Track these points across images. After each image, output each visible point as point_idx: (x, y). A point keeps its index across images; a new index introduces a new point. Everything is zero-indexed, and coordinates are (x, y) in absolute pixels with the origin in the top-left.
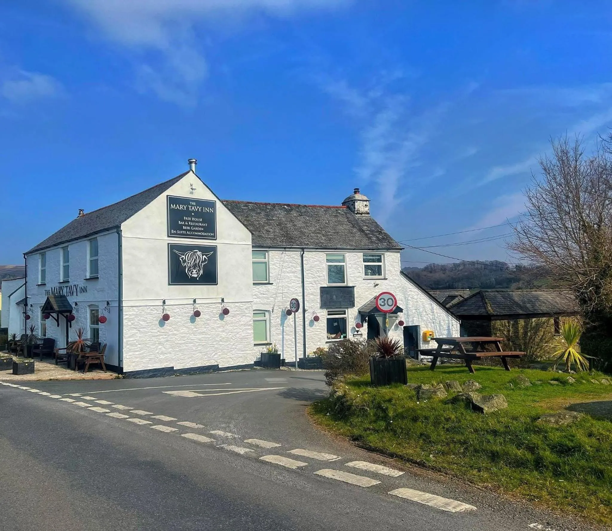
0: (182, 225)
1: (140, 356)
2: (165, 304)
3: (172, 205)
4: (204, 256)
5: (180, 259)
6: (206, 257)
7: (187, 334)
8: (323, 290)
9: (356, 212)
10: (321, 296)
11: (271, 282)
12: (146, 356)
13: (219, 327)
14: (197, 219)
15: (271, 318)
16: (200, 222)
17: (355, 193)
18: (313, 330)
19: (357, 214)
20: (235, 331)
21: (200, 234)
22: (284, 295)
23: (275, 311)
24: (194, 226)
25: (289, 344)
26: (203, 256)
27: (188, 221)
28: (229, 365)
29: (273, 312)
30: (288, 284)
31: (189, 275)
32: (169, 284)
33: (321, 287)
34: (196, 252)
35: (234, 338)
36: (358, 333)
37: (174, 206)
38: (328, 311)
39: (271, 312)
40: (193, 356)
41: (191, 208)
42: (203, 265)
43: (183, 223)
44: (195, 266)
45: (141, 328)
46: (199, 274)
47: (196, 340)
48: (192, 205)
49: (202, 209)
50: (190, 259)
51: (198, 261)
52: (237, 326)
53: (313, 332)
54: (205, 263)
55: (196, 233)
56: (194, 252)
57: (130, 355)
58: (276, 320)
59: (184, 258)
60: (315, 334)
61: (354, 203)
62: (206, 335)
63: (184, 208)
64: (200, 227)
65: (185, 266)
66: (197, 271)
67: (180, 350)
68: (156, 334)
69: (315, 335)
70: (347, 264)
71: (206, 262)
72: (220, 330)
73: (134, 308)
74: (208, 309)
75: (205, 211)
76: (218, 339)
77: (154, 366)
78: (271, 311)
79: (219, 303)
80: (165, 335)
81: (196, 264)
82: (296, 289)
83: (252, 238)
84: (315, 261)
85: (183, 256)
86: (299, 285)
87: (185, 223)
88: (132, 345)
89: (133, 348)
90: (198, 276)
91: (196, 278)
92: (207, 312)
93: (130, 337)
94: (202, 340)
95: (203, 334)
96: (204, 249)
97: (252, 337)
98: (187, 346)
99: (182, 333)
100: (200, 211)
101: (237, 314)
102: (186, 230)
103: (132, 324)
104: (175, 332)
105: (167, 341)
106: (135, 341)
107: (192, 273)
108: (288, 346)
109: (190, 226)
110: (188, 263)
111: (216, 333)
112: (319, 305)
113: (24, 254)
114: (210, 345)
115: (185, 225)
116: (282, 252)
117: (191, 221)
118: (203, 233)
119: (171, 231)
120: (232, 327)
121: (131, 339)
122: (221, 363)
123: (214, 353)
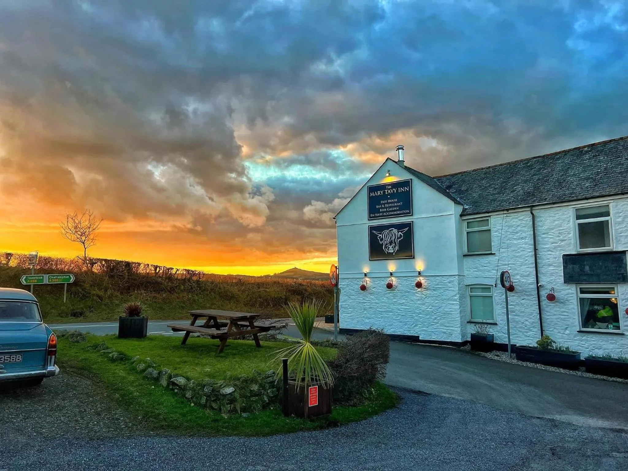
0: (379, 208)
1: (351, 318)
2: (367, 276)
3: (371, 193)
4: (400, 233)
5: (378, 238)
6: (401, 234)
7: (387, 303)
8: (568, 259)
10: (565, 268)
11: (493, 253)
12: (355, 318)
13: (418, 300)
14: (392, 201)
16: (397, 202)
18: (555, 313)
20: (437, 305)
21: (395, 213)
22: (510, 267)
23: (498, 286)
24: (390, 207)
25: (521, 328)
26: (398, 233)
27: (384, 204)
28: (430, 338)
29: (496, 287)
30: (515, 254)
31: (386, 251)
32: (370, 260)
33: (564, 255)
34: (392, 230)
35: (435, 312)
37: (373, 193)
40: (394, 324)
41: (387, 191)
42: (398, 241)
43: (380, 206)
44: (391, 243)
45: (351, 295)
47: (395, 310)
48: (388, 189)
49: (397, 190)
51: (394, 238)
52: (439, 300)
53: (555, 315)
54: (400, 239)
55: (392, 213)
56: (390, 230)
57: (344, 316)
58: (500, 297)
59: (382, 237)
60: (558, 318)
62: (405, 306)
63: (381, 193)
64: (395, 207)
65: (383, 243)
66: (393, 247)
67: (382, 317)
68: (362, 301)
69: (559, 320)
70: (614, 218)
71: (402, 238)
72: (419, 302)
73: (346, 280)
74: (406, 282)
75: (400, 191)
76: (418, 312)
77: (361, 328)
78: (494, 285)
79: (415, 276)
80: (369, 303)
81: (392, 241)
82: (527, 258)
84: (555, 220)
85: (380, 235)
86: (531, 254)
87: (382, 206)
88: (345, 308)
89: (346, 310)
90: (394, 251)
91: (393, 253)
92: (405, 285)
93: (343, 302)
94: (401, 311)
95: (402, 306)
96: (399, 227)
97: (458, 313)
98: (387, 314)
99: (382, 302)
100: (395, 192)
101: (438, 288)
102: (383, 212)
103: (345, 292)
104: (377, 301)
105: (371, 308)
106: (347, 306)
107: (388, 250)
108: (519, 329)
109: (386, 208)
110: (385, 241)
111: (416, 305)
112: (562, 279)
114: (410, 316)
115: (382, 208)
117: (388, 203)
118: (398, 212)
119: (370, 215)
120: (432, 300)
121: (344, 304)
122: (421, 335)
123: (415, 324)
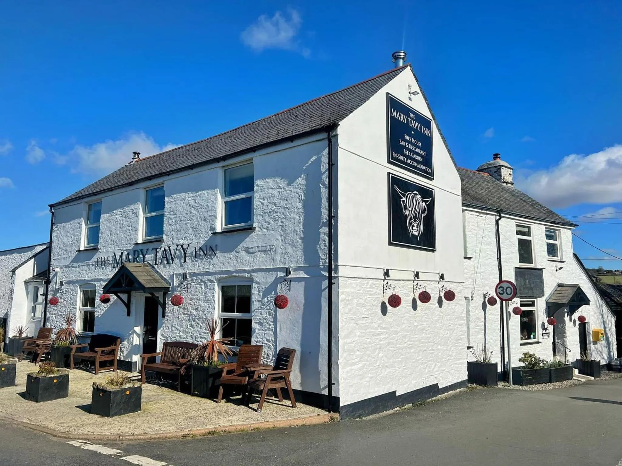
0: (403, 147)
2: (388, 276)
3: (392, 111)
5: (402, 203)
6: (425, 205)
8: (518, 271)
9: (502, 181)
10: (516, 280)
11: (468, 256)
14: (417, 142)
15: (470, 309)
16: (420, 148)
17: (495, 159)
19: (503, 182)
20: (451, 327)
21: (419, 166)
22: (482, 275)
23: (475, 299)
24: (414, 152)
26: (422, 202)
27: (408, 142)
28: (447, 383)
29: (472, 300)
30: (485, 261)
31: (410, 230)
32: (390, 244)
33: (515, 267)
34: (416, 194)
36: (546, 331)
37: (395, 112)
38: (521, 301)
39: (471, 300)
41: (411, 122)
43: (404, 144)
44: (415, 218)
45: (360, 319)
46: (420, 232)
48: (412, 119)
49: (421, 128)
50: (411, 205)
51: (418, 210)
52: (452, 320)
54: (424, 215)
55: (416, 164)
56: (414, 194)
57: (348, 372)
58: (475, 312)
59: (405, 202)
61: (500, 169)
63: (404, 119)
64: (419, 155)
65: (407, 215)
66: (417, 227)
70: (534, 239)
71: (426, 214)
73: (351, 281)
75: (423, 132)
78: (470, 298)
79: (436, 281)
81: (416, 214)
82: (493, 267)
83: (461, 188)
84: (507, 231)
85: (404, 199)
86: (495, 263)
88: (349, 352)
90: (418, 234)
91: (417, 237)
93: (347, 336)
96: (423, 192)
97: (465, 338)
100: (419, 130)
102: (407, 156)
106: (353, 345)
107: (412, 229)
109: (410, 151)
110: (409, 211)
113: (52, 206)
115: (406, 148)
116: (478, 214)
117: (411, 143)
118: (422, 167)
119: (392, 154)
121: (349, 340)
122: (440, 381)
123: (434, 364)
